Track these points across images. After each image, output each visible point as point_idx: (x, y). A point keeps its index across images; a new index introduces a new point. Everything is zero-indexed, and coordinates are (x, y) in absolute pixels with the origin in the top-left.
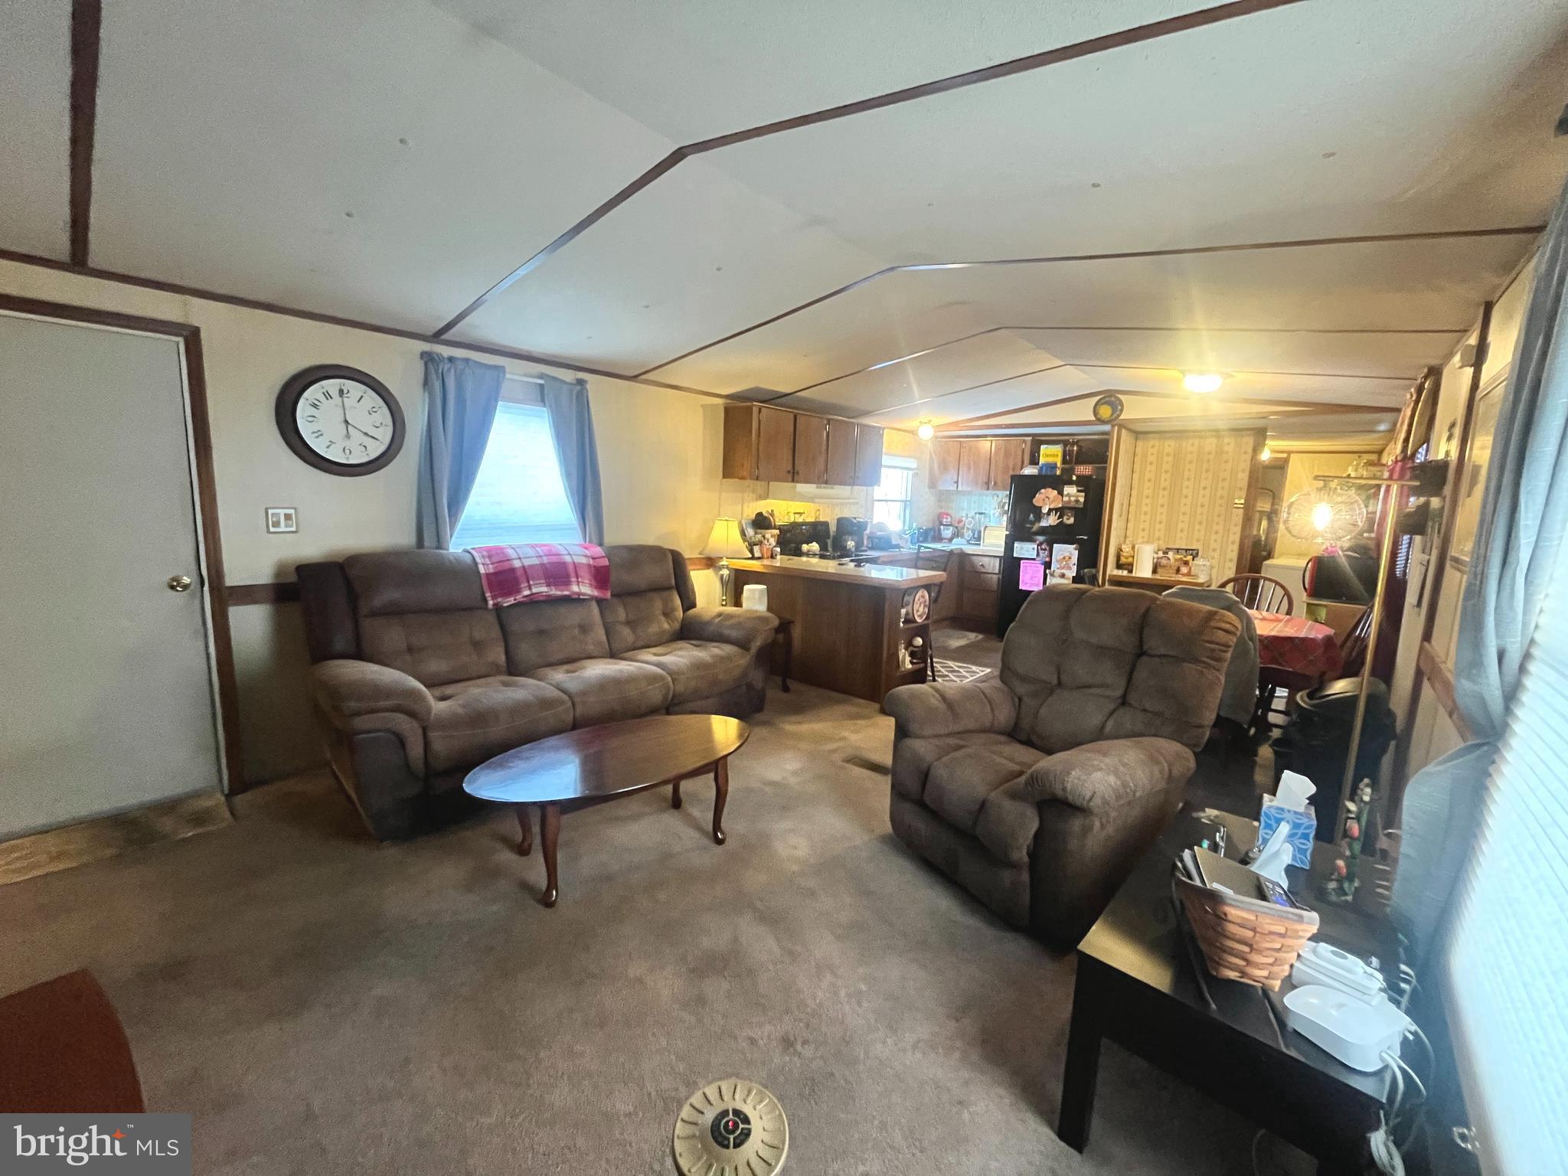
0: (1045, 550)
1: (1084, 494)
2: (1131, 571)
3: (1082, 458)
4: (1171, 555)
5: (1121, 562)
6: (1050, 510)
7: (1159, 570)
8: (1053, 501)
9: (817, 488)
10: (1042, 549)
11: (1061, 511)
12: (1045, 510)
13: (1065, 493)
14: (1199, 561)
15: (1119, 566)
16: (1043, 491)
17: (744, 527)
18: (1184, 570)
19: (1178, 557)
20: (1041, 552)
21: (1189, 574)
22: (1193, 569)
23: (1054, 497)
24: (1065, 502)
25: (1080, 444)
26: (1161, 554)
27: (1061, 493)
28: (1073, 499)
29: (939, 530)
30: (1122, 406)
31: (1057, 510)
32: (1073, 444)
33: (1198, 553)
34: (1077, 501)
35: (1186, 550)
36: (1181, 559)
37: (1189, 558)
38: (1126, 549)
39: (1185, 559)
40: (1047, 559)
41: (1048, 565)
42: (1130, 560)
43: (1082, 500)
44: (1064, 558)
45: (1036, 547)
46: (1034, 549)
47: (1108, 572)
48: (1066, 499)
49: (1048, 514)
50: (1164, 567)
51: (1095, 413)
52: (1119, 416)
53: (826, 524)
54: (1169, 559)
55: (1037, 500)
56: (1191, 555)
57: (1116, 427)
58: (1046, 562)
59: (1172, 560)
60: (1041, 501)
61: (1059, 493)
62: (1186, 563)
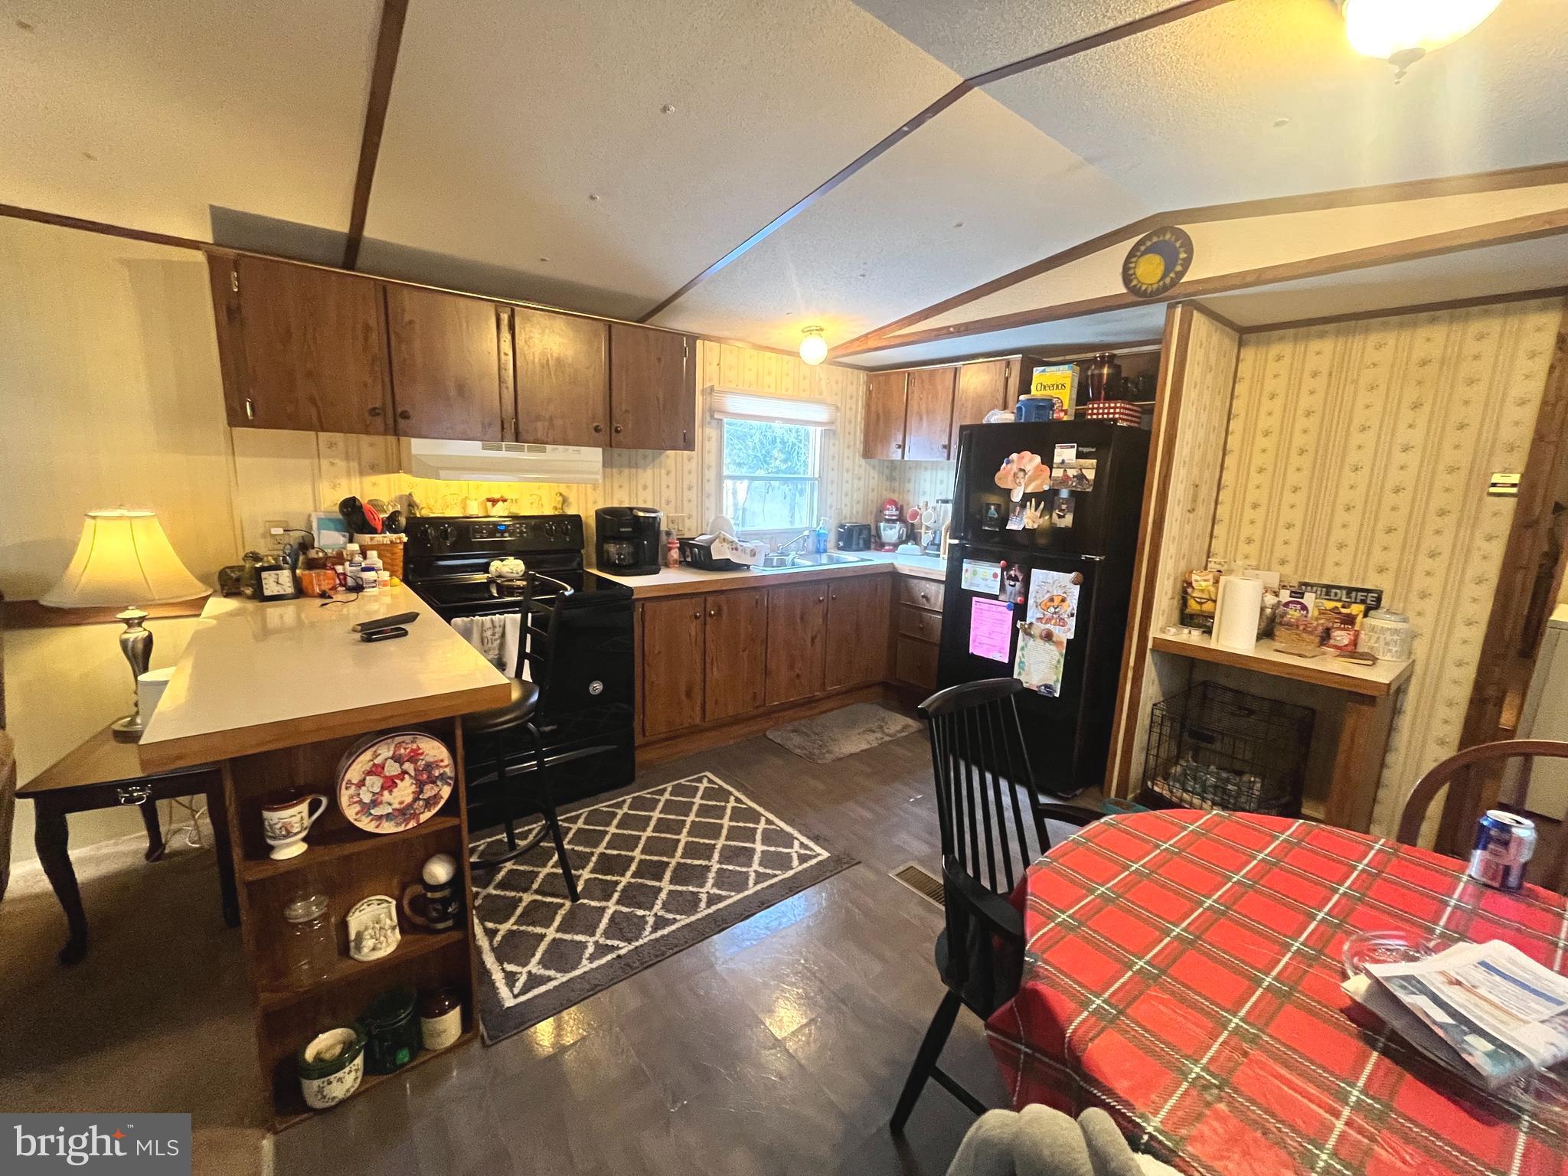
0: (1015, 579)
1: (1094, 461)
2: (1208, 631)
3: (1115, 390)
4: (1309, 599)
5: (1188, 611)
6: (1027, 497)
7: (1280, 632)
8: (1031, 480)
9: (484, 448)
10: (1010, 578)
11: (1047, 499)
12: (1017, 497)
13: (1057, 460)
14: (1380, 621)
15: (1187, 619)
16: (1014, 456)
17: (315, 525)
18: (1341, 637)
19: (1330, 605)
20: (1007, 582)
21: (1351, 652)
22: (1362, 636)
23: (1037, 467)
24: (1056, 479)
25: (1117, 362)
26: (1285, 596)
27: (1048, 460)
28: (1071, 473)
29: (878, 529)
30: (1190, 251)
31: (1039, 497)
32: (1103, 361)
33: (1379, 600)
34: (1081, 477)
35: (1350, 590)
36: (1335, 610)
37: (1357, 609)
38: (1201, 582)
39: (1344, 611)
40: (1019, 599)
41: (1020, 611)
42: (1208, 607)
43: (1090, 475)
44: (1052, 600)
45: (999, 571)
46: (995, 576)
47: (1154, 632)
48: (1058, 473)
49: (1023, 506)
50: (1289, 625)
51: (1127, 277)
52: (1182, 274)
53: (576, 520)
54: (1304, 608)
55: (1005, 476)
56: (1363, 602)
57: (1179, 310)
58: (1016, 604)
59: (1313, 612)
60: (1011, 478)
61: (1043, 463)
62: (1349, 620)
